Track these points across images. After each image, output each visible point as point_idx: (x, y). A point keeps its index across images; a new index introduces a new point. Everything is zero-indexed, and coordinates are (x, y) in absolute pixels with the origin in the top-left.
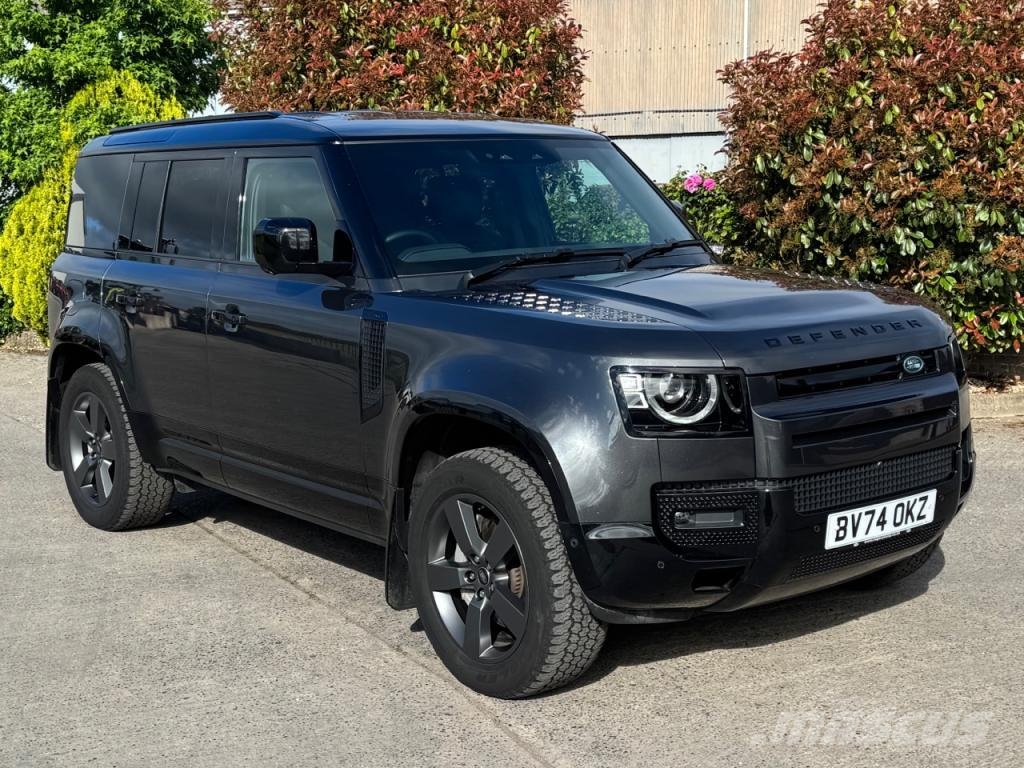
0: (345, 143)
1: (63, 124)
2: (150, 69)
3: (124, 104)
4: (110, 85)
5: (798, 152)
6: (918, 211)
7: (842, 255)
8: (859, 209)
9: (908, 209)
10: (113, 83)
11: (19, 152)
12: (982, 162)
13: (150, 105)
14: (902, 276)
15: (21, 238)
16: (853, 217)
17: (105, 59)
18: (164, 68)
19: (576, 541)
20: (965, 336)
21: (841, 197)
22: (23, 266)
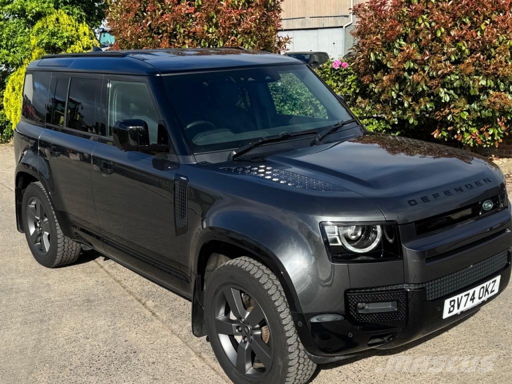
0: (162, 75)
1: (32, 37)
2: (73, 8)
3: (60, 27)
4: (53, 17)
5: (391, 51)
6: (451, 81)
7: (412, 102)
8: (422, 79)
9: (446, 80)
10: (55, 16)
11: (12, 50)
12: (483, 55)
13: (73, 26)
14: (442, 112)
15: (14, 93)
16: (418, 83)
17: (51, 4)
18: (79, 8)
19: (301, 322)
20: (472, 140)
21: (413, 73)
22: (16, 106)
